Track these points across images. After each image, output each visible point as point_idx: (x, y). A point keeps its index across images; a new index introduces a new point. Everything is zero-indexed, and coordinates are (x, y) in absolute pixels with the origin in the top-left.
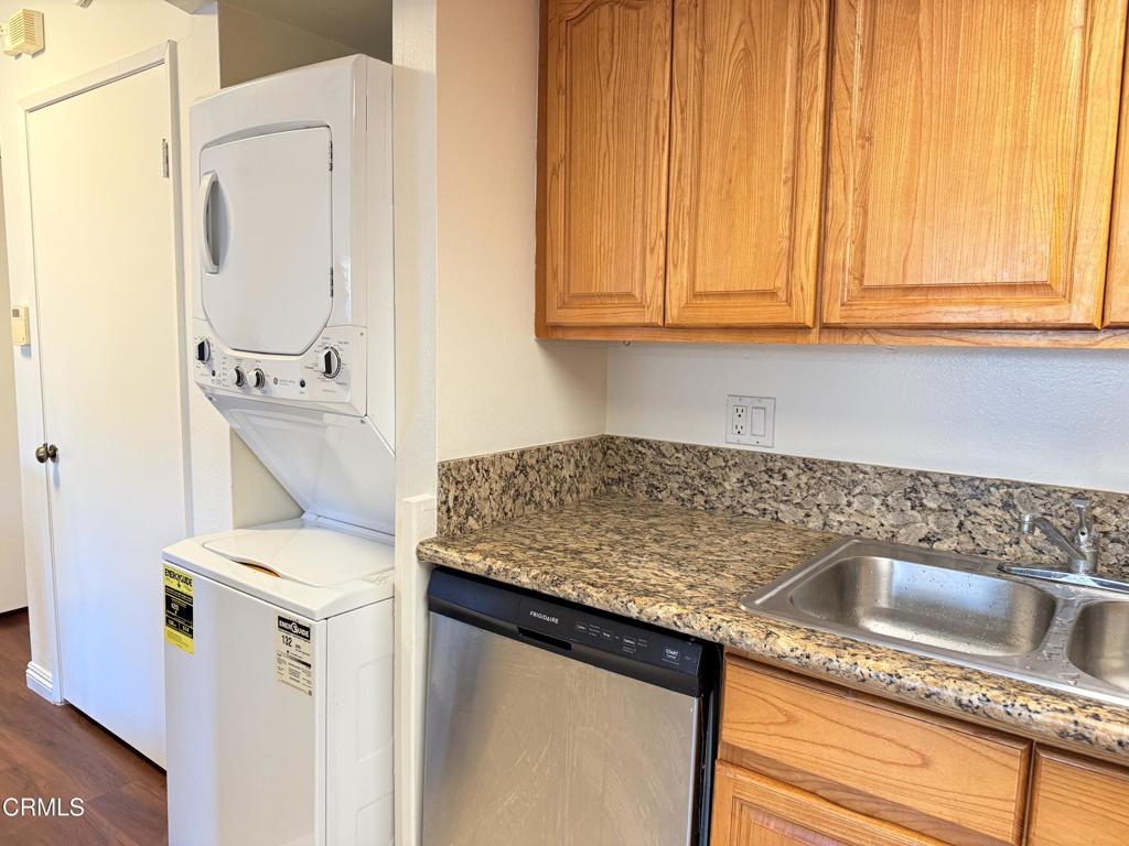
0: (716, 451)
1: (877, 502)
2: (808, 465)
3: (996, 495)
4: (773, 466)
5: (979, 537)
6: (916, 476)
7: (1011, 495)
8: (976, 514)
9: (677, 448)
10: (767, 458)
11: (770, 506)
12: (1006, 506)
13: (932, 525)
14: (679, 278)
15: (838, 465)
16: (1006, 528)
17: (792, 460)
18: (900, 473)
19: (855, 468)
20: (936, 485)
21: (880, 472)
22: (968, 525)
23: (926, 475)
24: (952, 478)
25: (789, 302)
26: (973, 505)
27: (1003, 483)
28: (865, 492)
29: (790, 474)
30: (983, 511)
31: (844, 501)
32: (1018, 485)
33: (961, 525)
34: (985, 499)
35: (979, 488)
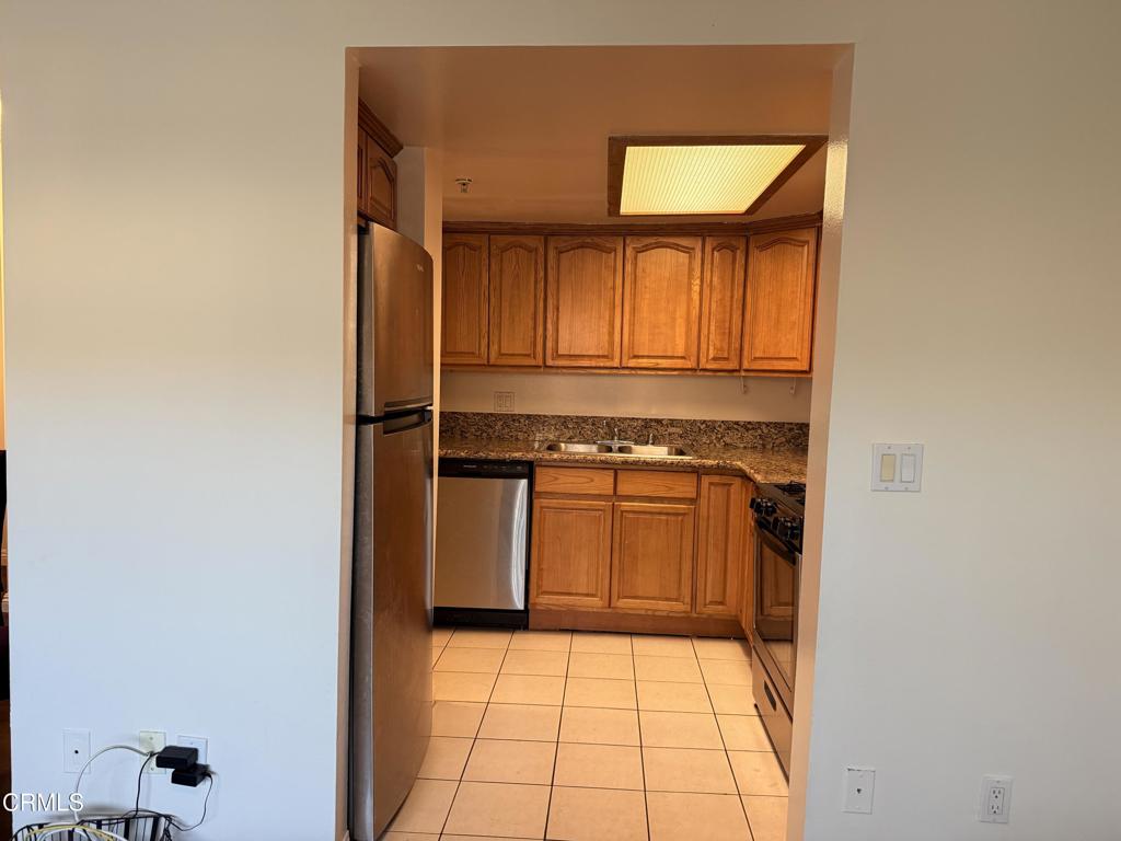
0: (491, 414)
1: (553, 427)
2: (529, 417)
3: (590, 421)
4: (515, 418)
5: (585, 436)
6: (565, 417)
7: (594, 421)
9: (474, 414)
10: (512, 415)
11: (514, 434)
12: (593, 424)
13: (571, 434)
14: (494, 348)
15: (539, 416)
17: (522, 415)
18: (560, 417)
19: (545, 416)
20: (572, 420)
21: (553, 417)
22: (582, 432)
23: (568, 417)
24: (577, 417)
25: (535, 358)
26: (583, 425)
27: (592, 417)
28: (549, 424)
29: (522, 420)
30: (586, 427)
31: (542, 429)
32: (596, 417)
33: (580, 432)
34: (587, 423)
35: (585, 419)
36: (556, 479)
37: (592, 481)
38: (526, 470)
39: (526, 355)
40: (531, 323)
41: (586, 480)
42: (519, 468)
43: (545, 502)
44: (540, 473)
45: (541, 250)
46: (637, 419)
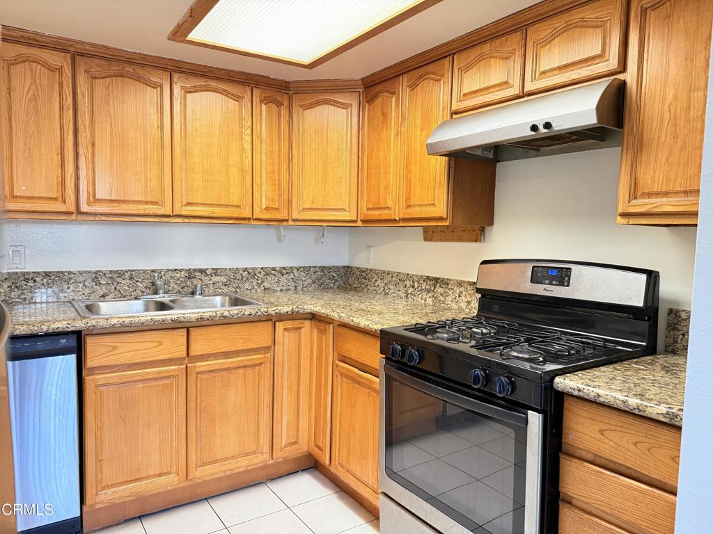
1: (81, 285)
2: (47, 274)
3: (127, 275)
4: (28, 277)
5: (122, 292)
6: (96, 272)
7: (132, 274)
8: (121, 283)
10: (24, 274)
11: (28, 296)
12: (131, 278)
13: (105, 291)
15: (62, 272)
16: (131, 286)
17: (38, 273)
18: (90, 272)
19: (70, 273)
20: (104, 275)
21: (81, 273)
22: (118, 288)
23: (100, 271)
24: (110, 271)
25: (64, 201)
26: (119, 280)
27: (129, 271)
28: (76, 282)
29: (38, 279)
30: (123, 282)
31: (66, 287)
32: (134, 271)
33: (115, 288)
34: (123, 277)
35: (120, 274)
36: (115, 348)
37: (161, 344)
38: (73, 342)
39: (51, 199)
40: (57, 159)
41: (151, 345)
42: (63, 341)
43: (100, 378)
44: (91, 345)
45: (68, 72)
46: (180, 270)
